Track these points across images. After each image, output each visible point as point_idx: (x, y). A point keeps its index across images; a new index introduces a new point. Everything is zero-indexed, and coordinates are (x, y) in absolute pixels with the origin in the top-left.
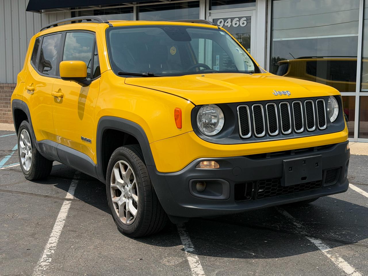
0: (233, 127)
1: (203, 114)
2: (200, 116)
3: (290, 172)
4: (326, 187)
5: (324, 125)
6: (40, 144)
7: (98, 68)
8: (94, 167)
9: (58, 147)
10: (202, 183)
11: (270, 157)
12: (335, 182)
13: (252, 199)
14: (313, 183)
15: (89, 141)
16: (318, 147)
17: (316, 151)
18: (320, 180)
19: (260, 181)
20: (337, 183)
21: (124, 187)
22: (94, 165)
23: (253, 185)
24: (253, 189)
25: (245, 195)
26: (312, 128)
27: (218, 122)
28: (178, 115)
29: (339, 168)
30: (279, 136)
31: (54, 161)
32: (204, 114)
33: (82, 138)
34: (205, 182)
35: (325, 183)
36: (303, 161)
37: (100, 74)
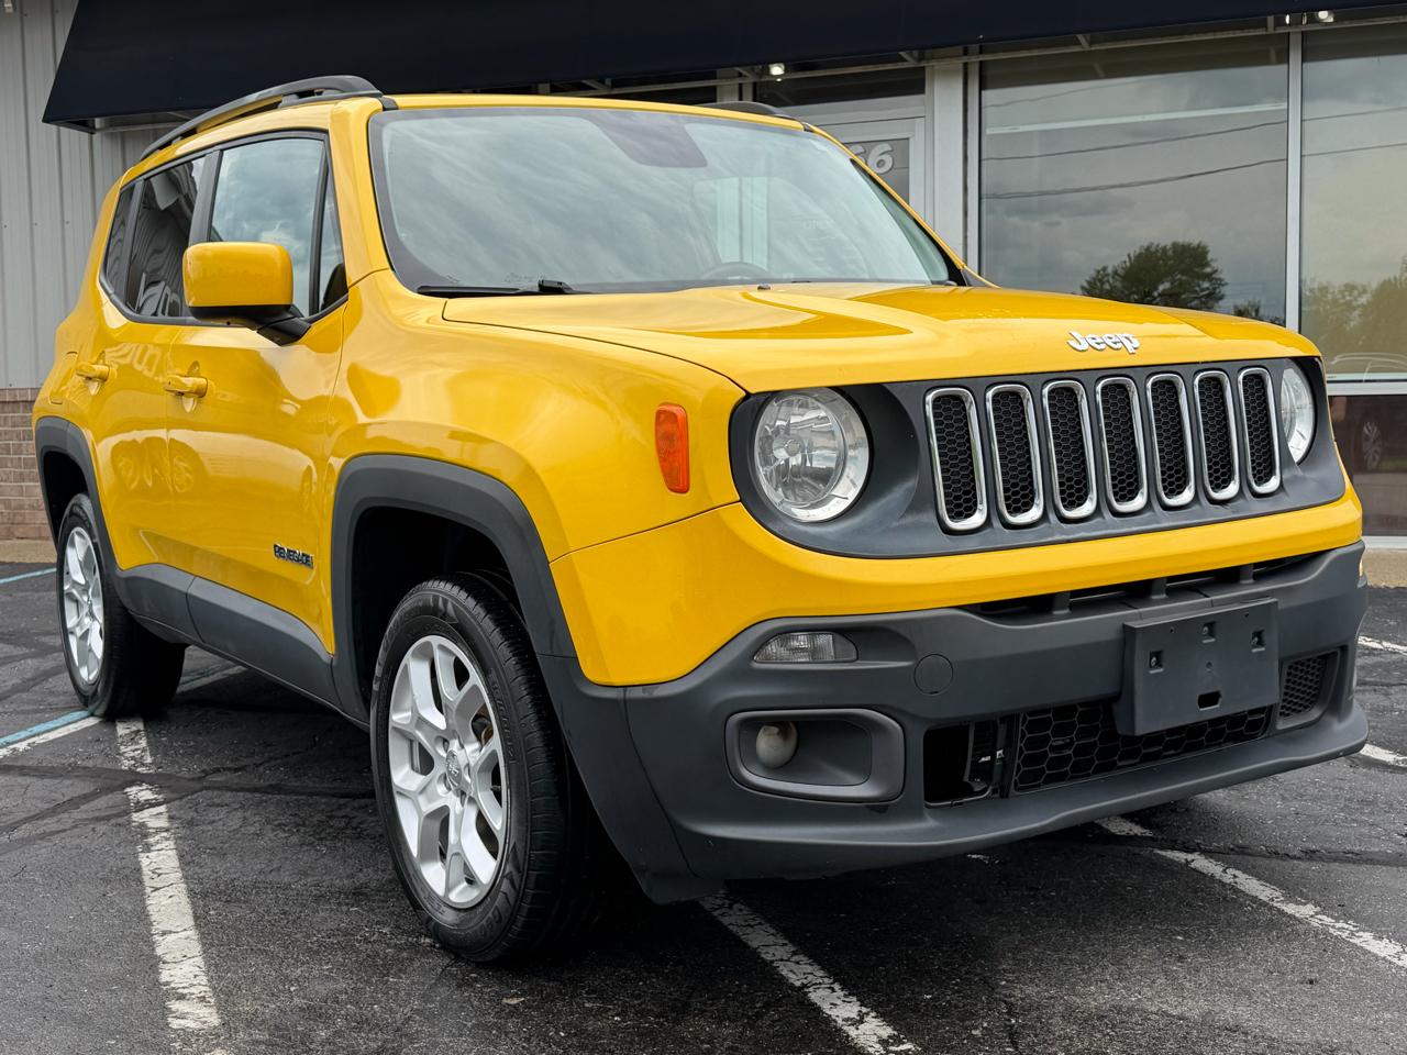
0: (911, 483)
1: (777, 431)
2: (768, 439)
3: (1152, 672)
4: (1285, 731)
5: (1271, 473)
6: (133, 582)
7: (339, 271)
8: (324, 663)
9: (193, 591)
10: (782, 725)
11: (1067, 611)
12: (1315, 713)
13: (994, 791)
14: (1235, 720)
15: (305, 560)
16: (1256, 565)
17: (1248, 582)
18: (1265, 708)
19: (1031, 714)
20: (1321, 716)
21: (445, 742)
22: (326, 659)
23: (1002, 730)
24: (1001, 752)
25: (966, 779)
26: (1224, 487)
27: (842, 461)
28: (671, 434)
29: (1335, 653)
30: (1099, 520)
31: (189, 645)
32: (782, 432)
33: (279, 551)
34: (796, 724)
35: (1281, 714)
36: (1205, 625)
37: (345, 290)
